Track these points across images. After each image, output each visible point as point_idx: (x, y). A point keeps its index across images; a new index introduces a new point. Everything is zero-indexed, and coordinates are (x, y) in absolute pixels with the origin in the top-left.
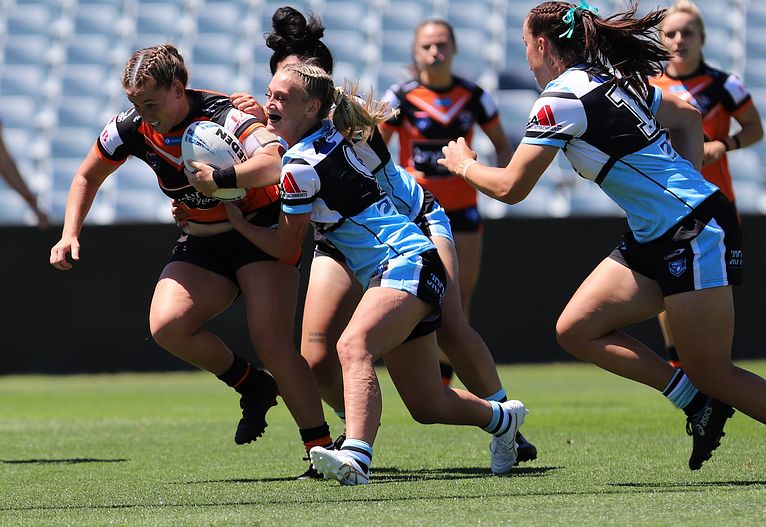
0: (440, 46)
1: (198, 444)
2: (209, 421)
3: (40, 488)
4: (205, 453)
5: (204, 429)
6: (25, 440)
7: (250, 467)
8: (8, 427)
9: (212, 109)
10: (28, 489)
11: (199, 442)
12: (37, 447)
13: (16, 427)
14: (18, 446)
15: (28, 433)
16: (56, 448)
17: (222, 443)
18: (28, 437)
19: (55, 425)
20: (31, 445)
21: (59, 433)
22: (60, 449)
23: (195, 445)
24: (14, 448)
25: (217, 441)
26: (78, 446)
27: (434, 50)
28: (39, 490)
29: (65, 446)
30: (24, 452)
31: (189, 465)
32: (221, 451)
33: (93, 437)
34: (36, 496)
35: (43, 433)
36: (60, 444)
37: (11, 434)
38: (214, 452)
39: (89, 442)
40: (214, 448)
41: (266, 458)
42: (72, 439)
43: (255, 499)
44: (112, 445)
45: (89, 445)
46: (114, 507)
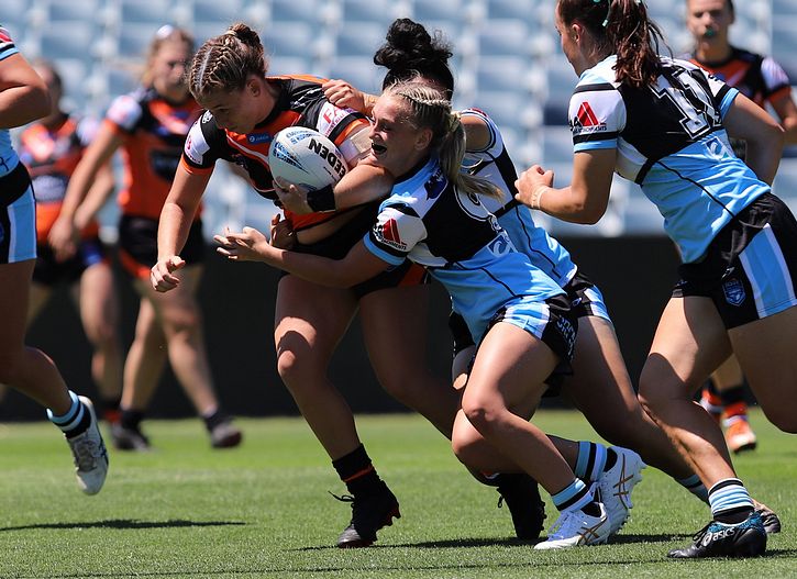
0: (714, 13)
1: (416, 498)
2: (429, 470)
3: (233, 549)
4: (424, 508)
5: (422, 480)
6: (214, 493)
7: (476, 523)
8: (195, 478)
9: (301, 102)
10: (219, 549)
11: (418, 494)
12: (229, 500)
13: (204, 478)
14: (206, 499)
15: (219, 485)
16: (251, 502)
17: (443, 495)
18: (218, 490)
19: (250, 475)
20: (222, 499)
21: (255, 485)
22: (255, 503)
23: (413, 499)
24: (202, 502)
25: (438, 494)
26: (276, 500)
27: (706, 19)
28: (231, 551)
29: (262, 500)
30: (215, 507)
31: (405, 522)
32: (442, 505)
33: (294, 489)
34: (227, 557)
35: (237, 485)
36: (256, 497)
37: (199, 485)
38: (434, 506)
39: (290, 494)
40: (435, 501)
41: (494, 514)
42: (270, 492)
43: (482, 562)
44: (316, 498)
45: (288, 498)
46: (318, 570)
